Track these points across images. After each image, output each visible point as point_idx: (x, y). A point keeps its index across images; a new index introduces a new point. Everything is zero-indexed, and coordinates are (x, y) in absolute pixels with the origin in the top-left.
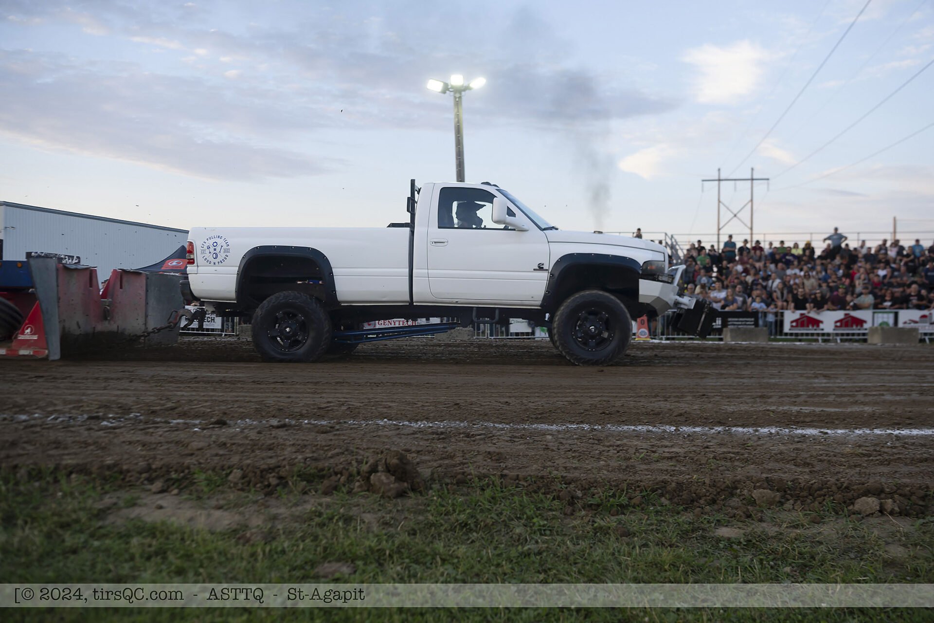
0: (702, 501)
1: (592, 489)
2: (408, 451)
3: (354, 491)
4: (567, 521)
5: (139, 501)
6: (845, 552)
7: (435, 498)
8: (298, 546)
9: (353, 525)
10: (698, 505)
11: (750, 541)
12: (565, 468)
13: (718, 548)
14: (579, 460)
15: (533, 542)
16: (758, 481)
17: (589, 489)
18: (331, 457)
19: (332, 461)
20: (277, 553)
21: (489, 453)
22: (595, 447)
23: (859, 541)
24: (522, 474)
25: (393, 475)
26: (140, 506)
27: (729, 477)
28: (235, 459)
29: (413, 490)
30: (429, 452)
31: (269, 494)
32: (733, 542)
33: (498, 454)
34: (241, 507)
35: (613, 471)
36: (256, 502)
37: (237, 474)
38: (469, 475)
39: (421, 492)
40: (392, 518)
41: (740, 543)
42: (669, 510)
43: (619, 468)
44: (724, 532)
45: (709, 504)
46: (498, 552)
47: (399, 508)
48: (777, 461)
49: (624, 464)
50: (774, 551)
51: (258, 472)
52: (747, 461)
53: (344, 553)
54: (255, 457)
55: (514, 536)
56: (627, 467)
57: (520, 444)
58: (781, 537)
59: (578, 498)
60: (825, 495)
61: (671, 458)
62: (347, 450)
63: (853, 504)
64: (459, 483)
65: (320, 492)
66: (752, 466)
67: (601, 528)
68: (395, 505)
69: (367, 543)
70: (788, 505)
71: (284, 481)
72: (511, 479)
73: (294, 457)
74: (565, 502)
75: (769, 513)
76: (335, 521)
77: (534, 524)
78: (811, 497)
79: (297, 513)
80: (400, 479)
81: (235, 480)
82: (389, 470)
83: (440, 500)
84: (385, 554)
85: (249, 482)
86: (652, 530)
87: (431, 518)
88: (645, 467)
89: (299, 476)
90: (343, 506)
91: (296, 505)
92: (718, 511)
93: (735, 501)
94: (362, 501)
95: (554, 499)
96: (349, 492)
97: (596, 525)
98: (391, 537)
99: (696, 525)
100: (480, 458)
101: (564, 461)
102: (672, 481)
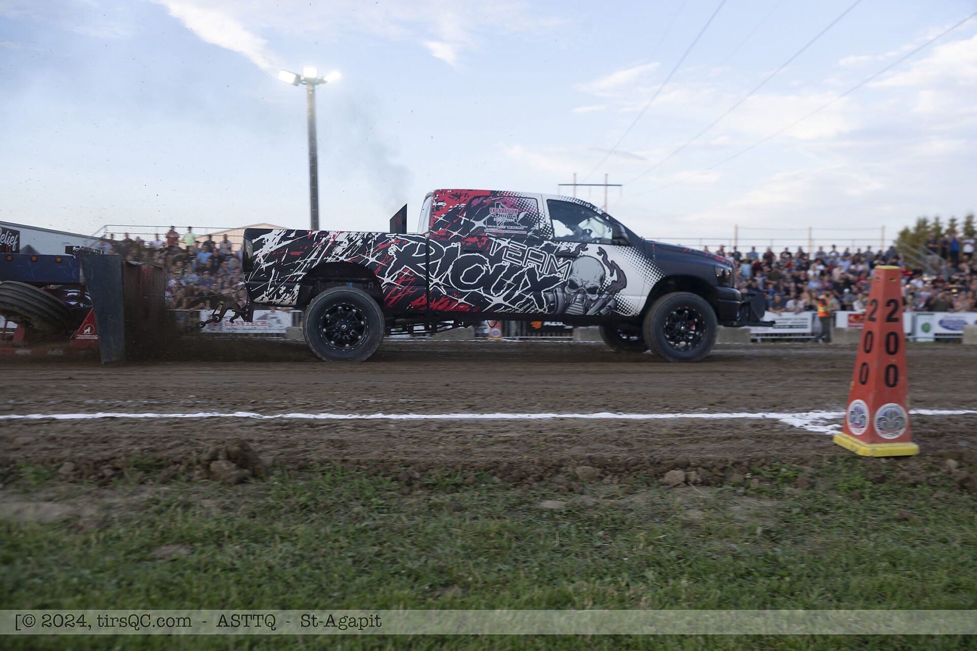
0: (530, 479)
1: (430, 471)
2: (251, 441)
3: (194, 479)
4: (403, 500)
6: (652, 517)
7: (276, 483)
8: (134, 532)
9: (192, 510)
10: (527, 482)
11: (570, 511)
12: (405, 452)
13: (541, 518)
14: (419, 446)
15: (371, 519)
16: (582, 459)
17: (427, 471)
18: (170, 448)
19: (171, 452)
20: (111, 539)
21: (332, 441)
22: (436, 434)
23: (665, 507)
24: (362, 459)
25: (234, 462)
27: (557, 455)
28: (66, 452)
29: (255, 475)
30: (273, 441)
31: (104, 485)
32: (555, 513)
33: (341, 441)
34: (74, 497)
35: (450, 454)
36: (89, 493)
37: (67, 468)
38: (311, 460)
39: (261, 478)
40: (232, 503)
41: (561, 513)
42: (500, 487)
43: (457, 452)
44: (548, 504)
45: (537, 481)
46: (337, 529)
47: (240, 494)
48: (601, 442)
49: (461, 448)
50: (590, 519)
51: (92, 464)
52: (574, 442)
53: (182, 537)
54: (88, 450)
55: (353, 515)
56: (464, 450)
57: (364, 432)
58: (597, 506)
59: (416, 479)
60: (638, 470)
61: (505, 442)
62: (187, 441)
63: (663, 476)
64: (301, 469)
65: (157, 481)
66: (579, 447)
67: (435, 505)
68: (236, 491)
69: (206, 526)
70: (607, 480)
71: (119, 472)
72: (353, 463)
73: (130, 448)
74: (403, 483)
75: (589, 487)
76: (173, 507)
77: (372, 503)
78: (627, 472)
79: (134, 502)
80: (241, 466)
81: (65, 473)
82: (230, 457)
83: (281, 485)
84: (223, 536)
85: (81, 474)
86: (482, 505)
87: (271, 501)
88: (481, 450)
89: (136, 466)
90: (182, 493)
91: (132, 494)
92: (545, 486)
93: (560, 478)
94: (202, 488)
95: (392, 480)
96: (189, 481)
97: (431, 502)
98: (231, 520)
99: (524, 499)
100: (323, 445)
101: (403, 446)
102: (505, 461)
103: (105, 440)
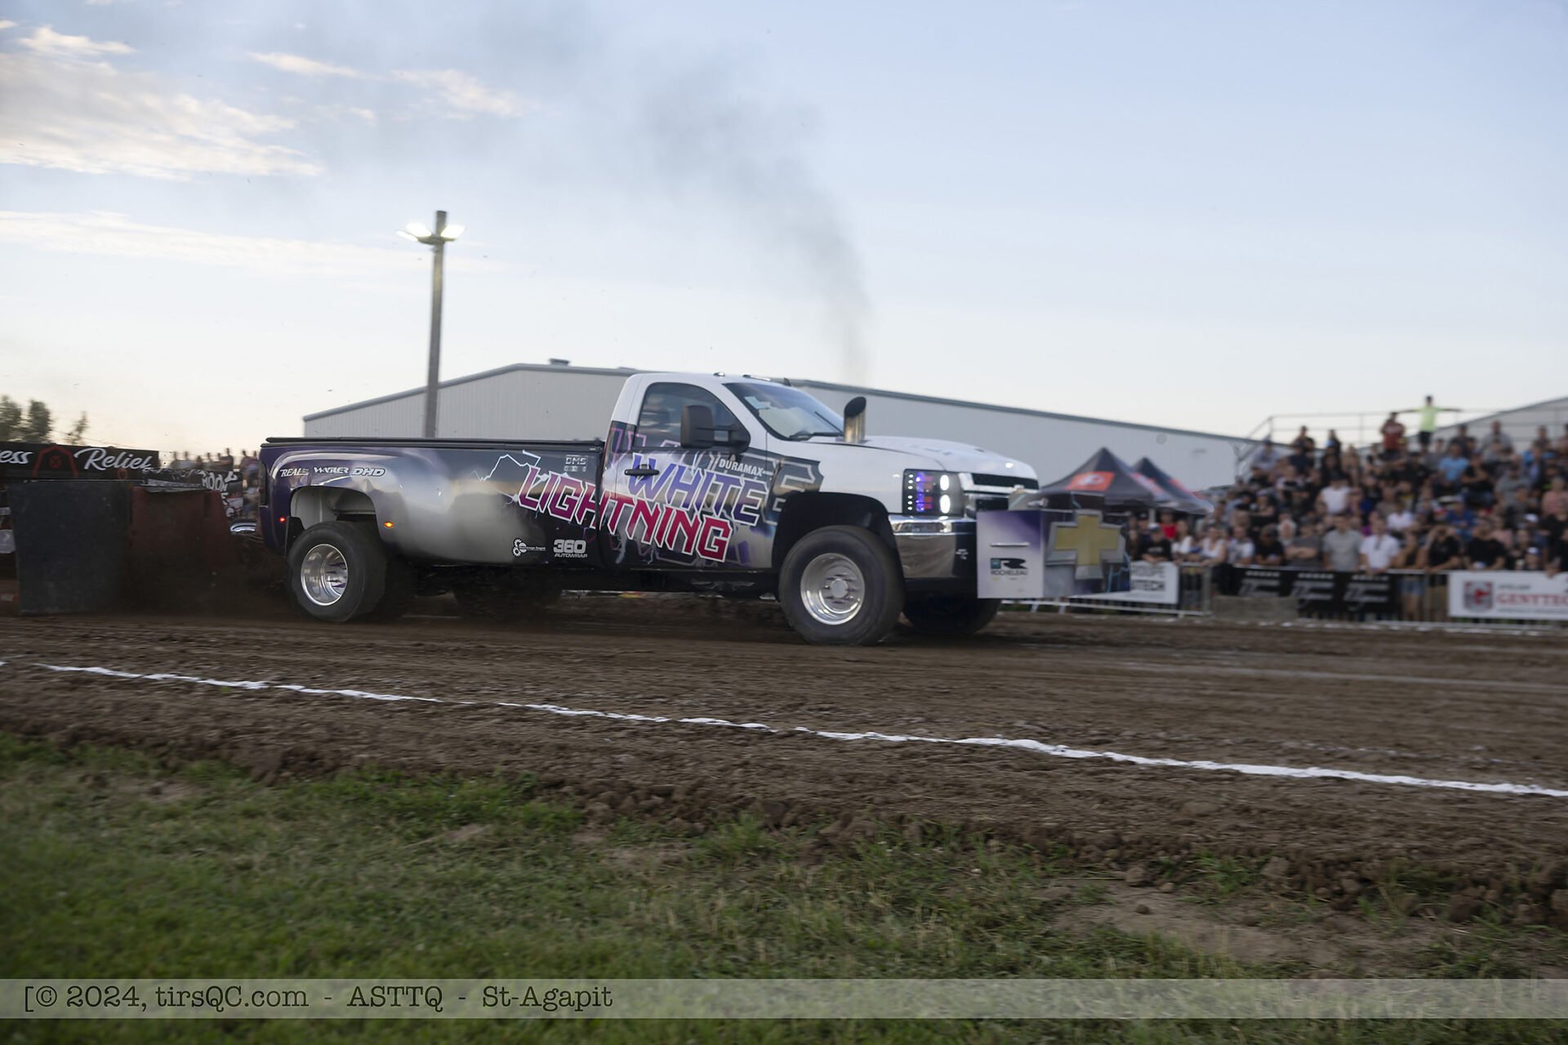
3: (1517, 920)
5: (1106, 896)
26: (1111, 904)
28: (1272, 839)
31: (1344, 908)
34: (1293, 925)
36: (1319, 921)
37: (1275, 868)
51: (1319, 866)
54: (1308, 837)
62: (1493, 841)
65: (1446, 914)
71: (1369, 887)
73: (1385, 844)
76: (1484, 973)
79: (1403, 950)
81: (1277, 877)
85: (1303, 883)
89: (1400, 881)
90: (1499, 947)
91: (1398, 934)
94: (1537, 941)
96: (1508, 922)
103: (1336, 822)
